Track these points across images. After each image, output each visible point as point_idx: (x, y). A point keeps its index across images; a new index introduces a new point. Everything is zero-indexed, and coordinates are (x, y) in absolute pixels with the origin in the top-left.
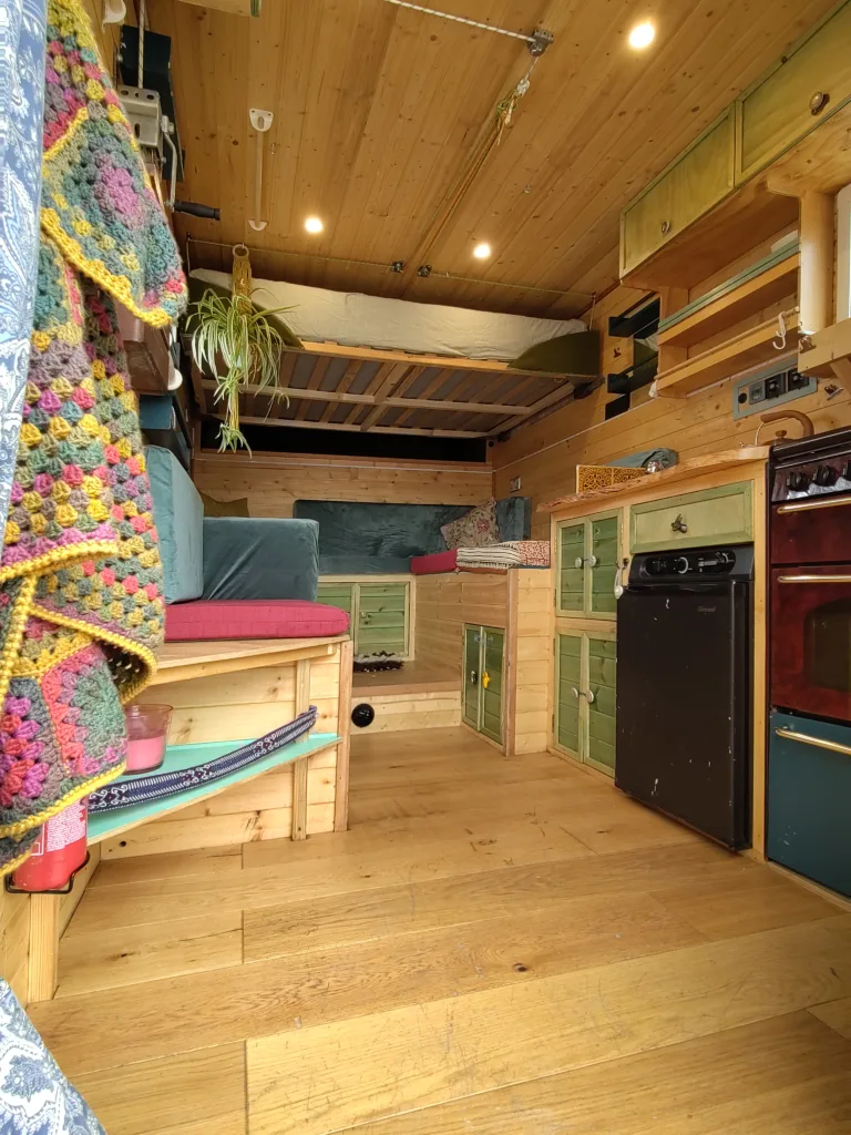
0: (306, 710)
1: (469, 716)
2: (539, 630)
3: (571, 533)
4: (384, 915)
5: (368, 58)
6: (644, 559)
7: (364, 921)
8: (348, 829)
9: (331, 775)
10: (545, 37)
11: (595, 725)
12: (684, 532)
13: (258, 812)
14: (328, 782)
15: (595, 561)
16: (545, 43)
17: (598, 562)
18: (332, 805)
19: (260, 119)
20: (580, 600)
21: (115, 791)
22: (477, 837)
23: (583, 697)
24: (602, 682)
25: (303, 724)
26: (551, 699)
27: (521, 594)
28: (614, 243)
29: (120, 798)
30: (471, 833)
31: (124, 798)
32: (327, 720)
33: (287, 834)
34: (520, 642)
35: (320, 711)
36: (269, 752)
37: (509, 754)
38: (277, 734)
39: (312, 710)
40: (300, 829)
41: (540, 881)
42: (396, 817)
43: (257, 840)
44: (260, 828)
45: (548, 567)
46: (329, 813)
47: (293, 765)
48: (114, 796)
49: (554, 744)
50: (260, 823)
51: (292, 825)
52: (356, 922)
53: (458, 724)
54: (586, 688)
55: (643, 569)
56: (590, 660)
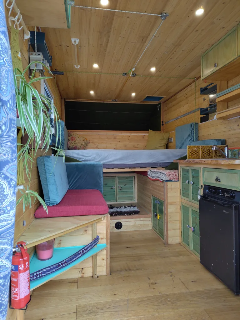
0: (96, 238)
1: (154, 227)
2: (176, 202)
3: (185, 171)
4: (118, 311)
5: (107, 24)
6: (207, 187)
7: (112, 312)
8: (111, 275)
9: (104, 257)
10: (166, 15)
11: (194, 239)
12: (220, 182)
13: (82, 268)
14: (104, 260)
15: (192, 183)
16: (166, 17)
17: (193, 183)
18: (105, 267)
19: (75, 41)
20: (188, 195)
21: (38, 273)
22: (151, 281)
23: (190, 228)
24: (196, 225)
25: (95, 242)
26: (180, 226)
27: (169, 190)
28: (199, 65)
29: (40, 275)
30: (149, 279)
31: (41, 275)
32: (103, 240)
33: (92, 275)
34: (169, 206)
35: (100, 237)
36: (84, 254)
37: (166, 244)
38: (86, 247)
39: (98, 237)
40: (95, 275)
41: (169, 301)
42: (126, 270)
43: (82, 277)
44: (83, 273)
45: (178, 181)
46: (104, 269)
47: (92, 256)
48: (38, 275)
49: (182, 241)
50: (83, 272)
51: (93, 273)
52: (110, 313)
53: (151, 229)
54: (191, 226)
55: (207, 191)
56: (192, 217)
